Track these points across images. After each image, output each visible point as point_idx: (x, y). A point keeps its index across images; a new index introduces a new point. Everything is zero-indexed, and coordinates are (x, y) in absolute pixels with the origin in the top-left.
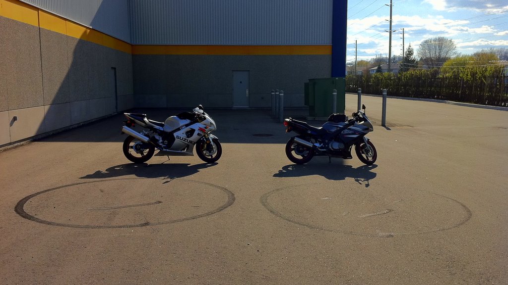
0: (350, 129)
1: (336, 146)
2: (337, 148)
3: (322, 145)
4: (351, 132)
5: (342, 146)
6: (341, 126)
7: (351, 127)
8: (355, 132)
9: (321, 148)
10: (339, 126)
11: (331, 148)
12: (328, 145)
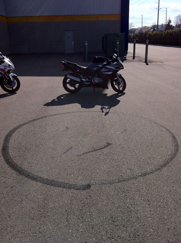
0: (107, 68)
1: (96, 80)
2: (98, 82)
3: (87, 79)
4: (107, 70)
5: (101, 80)
6: (101, 66)
7: (107, 67)
8: (110, 70)
9: (87, 82)
10: (99, 66)
11: (93, 81)
12: (91, 80)
